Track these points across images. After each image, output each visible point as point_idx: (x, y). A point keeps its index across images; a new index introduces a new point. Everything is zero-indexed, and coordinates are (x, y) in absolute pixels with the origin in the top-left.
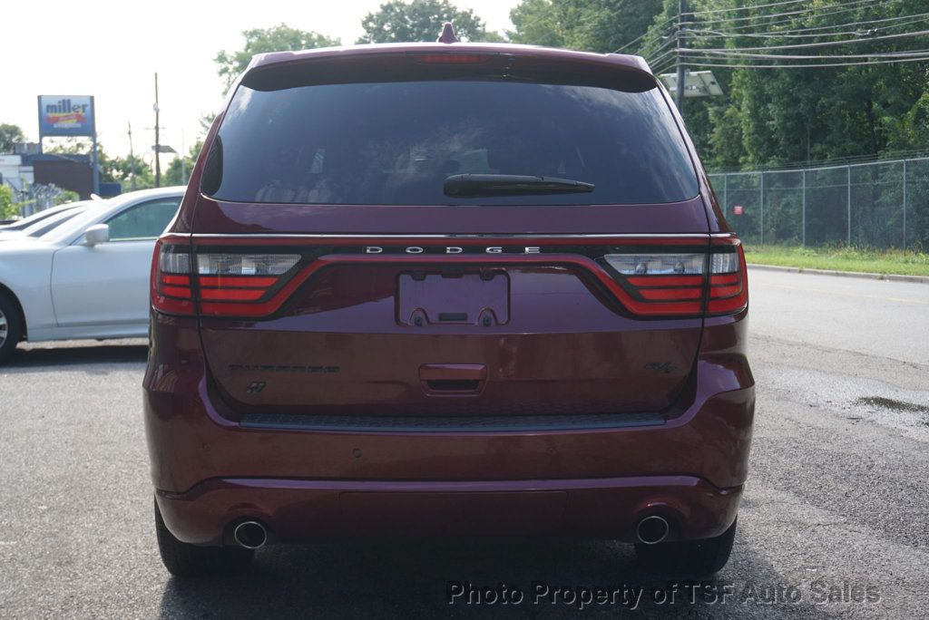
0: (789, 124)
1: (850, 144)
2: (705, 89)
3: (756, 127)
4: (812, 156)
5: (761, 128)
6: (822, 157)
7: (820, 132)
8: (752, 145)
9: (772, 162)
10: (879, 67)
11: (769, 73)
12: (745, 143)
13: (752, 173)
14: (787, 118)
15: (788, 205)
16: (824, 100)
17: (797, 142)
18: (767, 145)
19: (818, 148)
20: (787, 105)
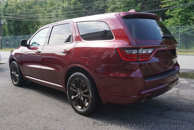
0: (15, 29)
1: (25, 33)
2: (5, 23)
3: (9, 29)
4: (19, 34)
5: (9, 30)
6: (21, 35)
7: (20, 31)
8: (8, 32)
9: (12, 35)
10: (28, 21)
11: (10, 21)
12: (7, 32)
13: (8, 37)
14: (14, 28)
15: (15, 42)
16: (20, 26)
17: (16, 32)
18: (11, 33)
19: (20, 33)
20: (14, 26)
